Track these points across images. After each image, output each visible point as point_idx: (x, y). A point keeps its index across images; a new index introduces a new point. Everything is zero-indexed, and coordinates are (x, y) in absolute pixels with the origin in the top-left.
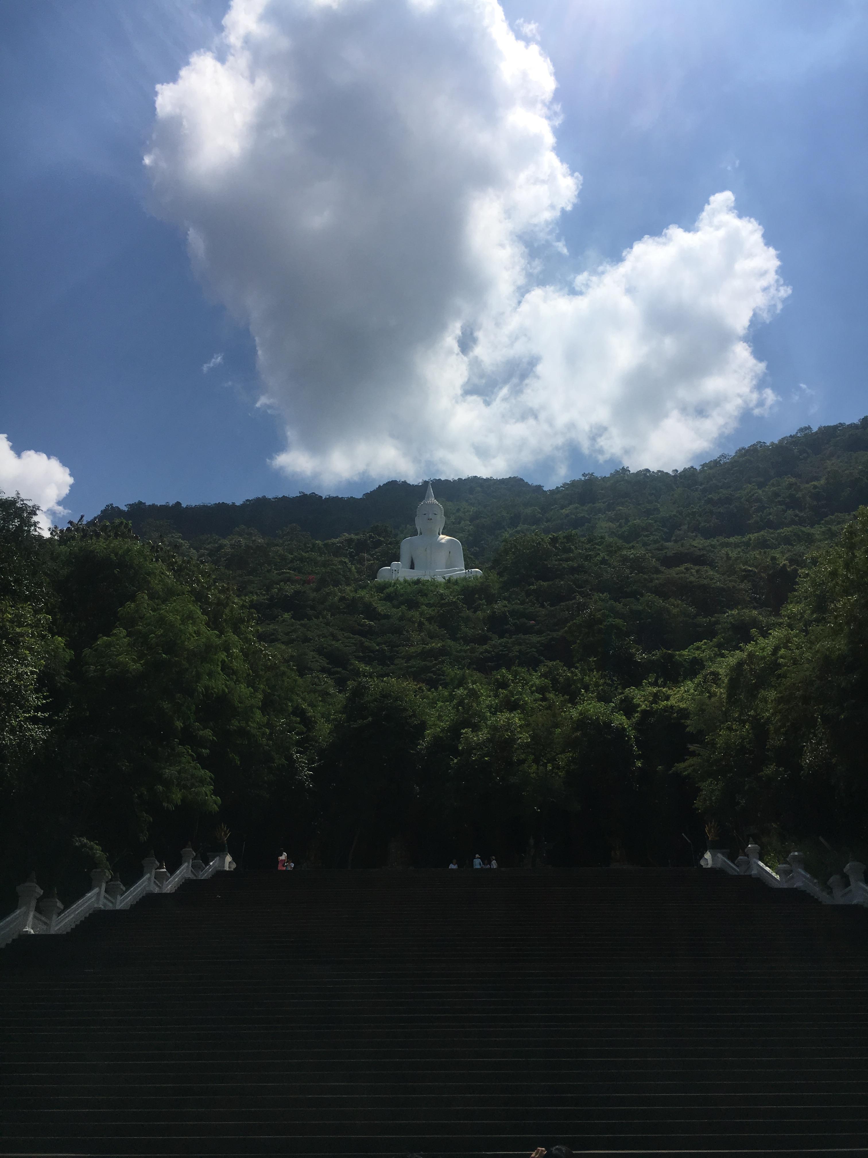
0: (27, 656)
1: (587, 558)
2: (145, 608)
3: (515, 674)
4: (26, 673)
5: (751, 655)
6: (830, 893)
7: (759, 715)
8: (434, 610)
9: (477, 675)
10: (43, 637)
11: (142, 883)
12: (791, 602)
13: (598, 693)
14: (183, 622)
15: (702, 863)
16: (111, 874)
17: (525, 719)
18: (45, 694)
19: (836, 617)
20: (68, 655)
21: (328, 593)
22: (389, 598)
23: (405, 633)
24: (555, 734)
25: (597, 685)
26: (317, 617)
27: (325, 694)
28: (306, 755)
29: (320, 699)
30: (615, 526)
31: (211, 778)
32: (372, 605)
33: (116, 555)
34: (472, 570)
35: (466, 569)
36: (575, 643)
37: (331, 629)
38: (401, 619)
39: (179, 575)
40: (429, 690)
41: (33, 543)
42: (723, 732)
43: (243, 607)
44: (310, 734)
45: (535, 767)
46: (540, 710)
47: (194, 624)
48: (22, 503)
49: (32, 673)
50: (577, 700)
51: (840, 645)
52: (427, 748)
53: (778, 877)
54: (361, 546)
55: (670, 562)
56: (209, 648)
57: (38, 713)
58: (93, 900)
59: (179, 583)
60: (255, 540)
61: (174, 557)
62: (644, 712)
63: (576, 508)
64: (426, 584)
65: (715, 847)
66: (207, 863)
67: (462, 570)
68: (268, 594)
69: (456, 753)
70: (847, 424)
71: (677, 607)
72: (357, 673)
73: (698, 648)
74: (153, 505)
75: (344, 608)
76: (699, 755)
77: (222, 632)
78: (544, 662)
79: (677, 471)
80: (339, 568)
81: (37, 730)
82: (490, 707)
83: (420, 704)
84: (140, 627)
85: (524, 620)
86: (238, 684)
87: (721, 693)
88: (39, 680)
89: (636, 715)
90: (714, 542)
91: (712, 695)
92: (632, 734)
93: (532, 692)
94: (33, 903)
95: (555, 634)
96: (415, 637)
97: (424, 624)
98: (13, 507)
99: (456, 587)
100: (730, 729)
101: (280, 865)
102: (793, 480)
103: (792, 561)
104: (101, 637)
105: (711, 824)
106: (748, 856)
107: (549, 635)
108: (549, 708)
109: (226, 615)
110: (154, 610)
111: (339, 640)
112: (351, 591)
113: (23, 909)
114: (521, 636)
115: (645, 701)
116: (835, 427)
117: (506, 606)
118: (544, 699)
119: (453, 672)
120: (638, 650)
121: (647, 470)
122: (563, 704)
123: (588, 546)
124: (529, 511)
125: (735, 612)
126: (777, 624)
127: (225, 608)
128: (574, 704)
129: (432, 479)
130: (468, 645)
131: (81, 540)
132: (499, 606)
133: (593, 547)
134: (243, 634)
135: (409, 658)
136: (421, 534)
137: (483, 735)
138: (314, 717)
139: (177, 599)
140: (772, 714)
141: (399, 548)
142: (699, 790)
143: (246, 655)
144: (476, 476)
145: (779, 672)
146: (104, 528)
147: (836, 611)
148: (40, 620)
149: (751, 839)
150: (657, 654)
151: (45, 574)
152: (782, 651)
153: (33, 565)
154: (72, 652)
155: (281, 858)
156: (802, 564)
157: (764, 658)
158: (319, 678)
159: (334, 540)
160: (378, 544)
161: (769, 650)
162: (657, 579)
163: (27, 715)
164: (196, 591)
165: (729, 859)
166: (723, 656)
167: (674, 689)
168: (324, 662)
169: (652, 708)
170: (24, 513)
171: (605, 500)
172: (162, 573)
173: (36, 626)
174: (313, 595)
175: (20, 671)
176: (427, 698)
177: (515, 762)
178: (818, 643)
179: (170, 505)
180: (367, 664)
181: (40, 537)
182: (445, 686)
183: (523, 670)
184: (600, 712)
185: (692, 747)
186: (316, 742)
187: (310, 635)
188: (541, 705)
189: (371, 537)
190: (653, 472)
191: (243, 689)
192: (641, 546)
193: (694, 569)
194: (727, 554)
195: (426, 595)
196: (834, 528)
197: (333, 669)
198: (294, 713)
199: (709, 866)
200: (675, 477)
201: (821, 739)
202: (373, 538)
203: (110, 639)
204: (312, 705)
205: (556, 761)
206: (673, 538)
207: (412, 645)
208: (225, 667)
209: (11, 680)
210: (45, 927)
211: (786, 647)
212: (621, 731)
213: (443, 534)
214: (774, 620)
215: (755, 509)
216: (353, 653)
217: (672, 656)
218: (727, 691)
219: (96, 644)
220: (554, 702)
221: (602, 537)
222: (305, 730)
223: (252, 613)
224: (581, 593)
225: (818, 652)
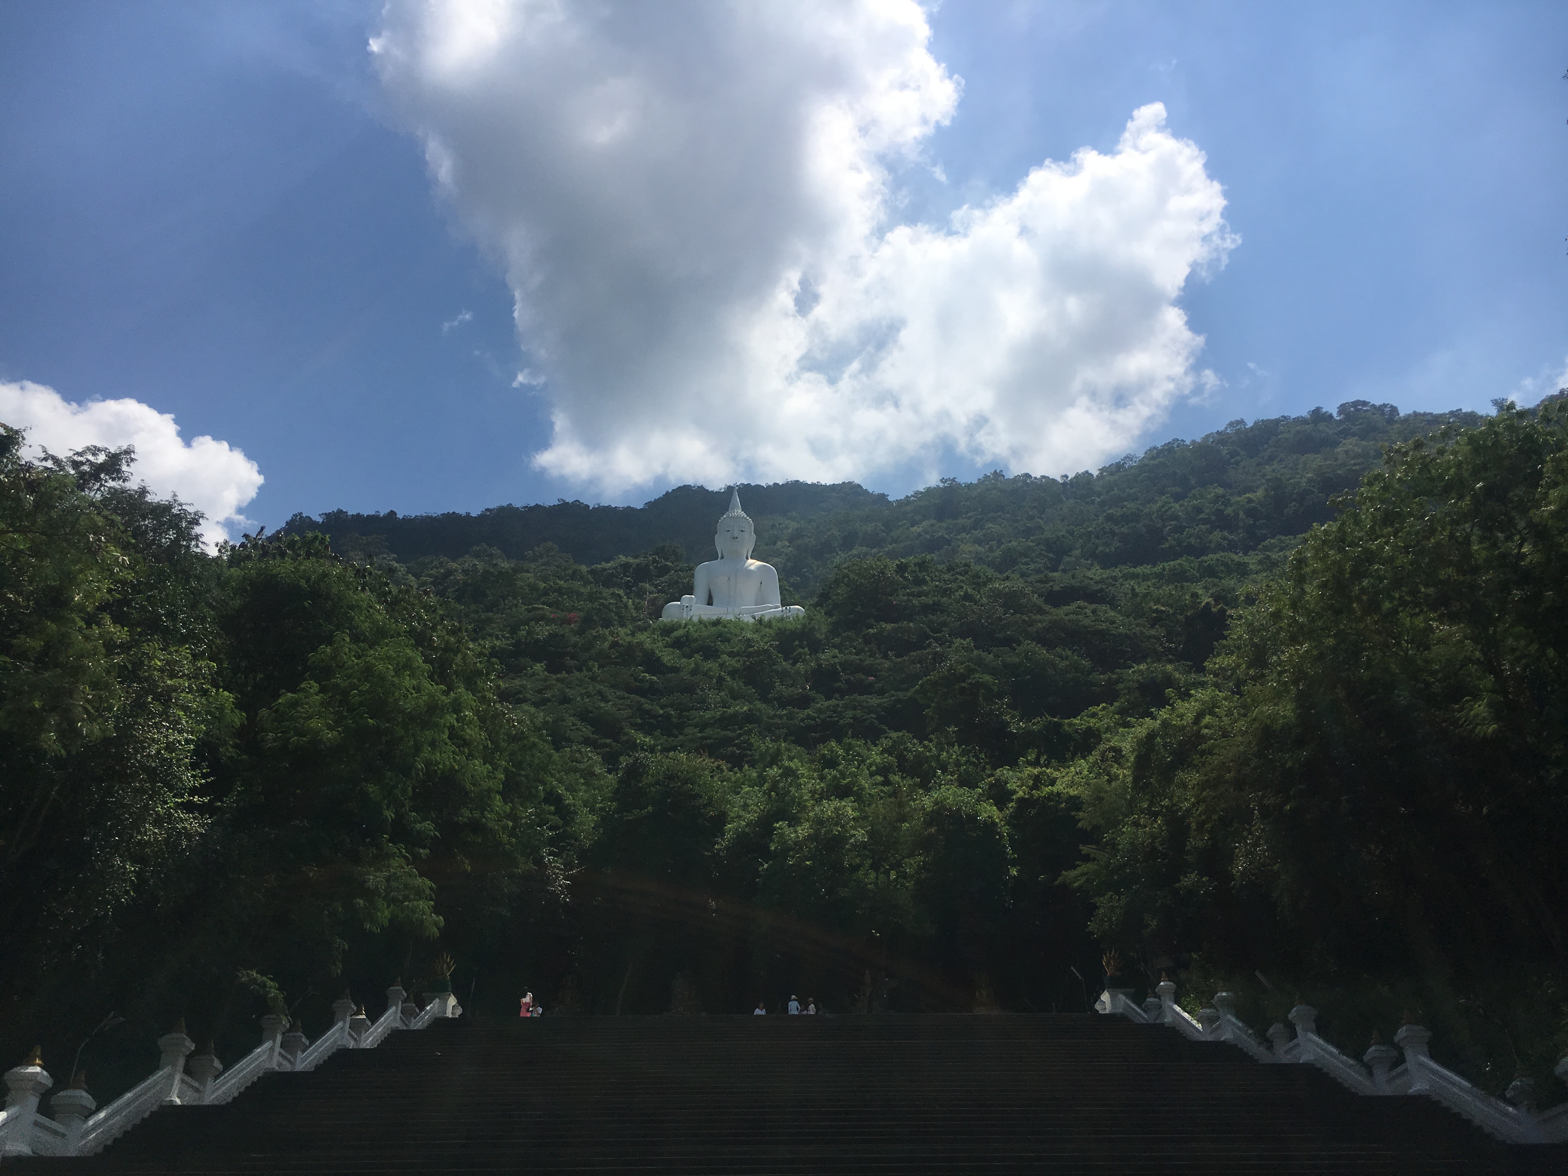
0: (180, 718)
1: (946, 592)
2: (346, 654)
3: (848, 748)
4: (179, 742)
5: (1165, 724)
6: (1270, 1047)
7: (1174, 805)
8: (739, 661)
9: (796, 749)
10: (205, 693)
11: (333, 1035)
12: (1219, 654)
13: (960, 775)
14: (397, 672)
15: (1098, 1006)
16: (290, 1022)
17: (860, 810)
18: (204, 771)
19: (1280, 674)
20: (238, 718)
21: (595, 637)
22: (678, 644)
23: (699, 691)
24: (901, 830)
25: (958, 764)
26: (580, 670)
27: (589, 775)
28: (562, 858)
29: (582, 781)
30: (983, 549)
31: (431, 889)
32: (655, 653)
33: (308, 580)
34: (792, 607)
35: (783, 605)
36: (929, 707)
37: (599, 687)
38: (694, 672)
39: (393, 610)
40: (730, 770)
41: (193, 563)
42: (1127, 828)
43: (481, 654)
44: (568, 828)
45: (873, 875)
46: (881, 798)
47: (412, 676)
48: (180, 508)
49: (188, 741)
50: (931, 784)
51: (1284, 711)
52: (727, 848)
53: (1199, 1026)
54: (641, 573)
55: (1057, 598)
56: (433, 708)
57: (194, 798)
58: (265, 1057)
59: (393, 621)
60: (496, 564)
61: (387, 584)
62: (1021, 800)
63: (932, 525)
64: (729, 625)
65: (1115, 985)
66: (422, 1008)
67: (777, 607)
68: (513, 638)
69: (768, 855)
70: (1292, 417)
71: (1067, 658)
72: (633, 746)
73: (1094, 715)
74: (358, 515)
75: (617, 658)
76: (1094, 859)
77: (450, 688)
78: (886, 732)
79: (1066, 477)
80: (611, 603)
81: (192, 820)
82: (813, 792)
83: (719, 789)
84: (339, 681)
85: (861, 676)
86: (471, 760)
87: (1125, 776)
88: (195, 752)
89: (1010, 805)
90: (1116, 572)
91: (1112, 779)
92: (1005, 830)
93: (872, 775)
94: (181, 1062)
95: (901, 695)
96: (713, 697)
97: (724, 679)
98: (167, 514)
99: (767, 630)
100: (1136, 824)
101: (523, 1010)
102: (1220, 491)
103: (1217, 598)
104: (284, 693)
105: (1110, 953)
106: (1159, 997)
107: (893, 696)
108: (894, 794)
109: (456, 664)
110: (358, 657)
111: (610, 701)
112: (627, 635)
113: (166, 1070)
114: (856, 696)
115: (1022, 786)
116: (1277, 422)
117: (836, 657)
118: (886, 782)
119: (767, 745)
120: (1013, 717)
121: (1027, 476)
122: (913, 788)
123: (947, 577)
124: (869, 528)
125: (1143, 667)
126: (1199, 683)
127: (456, 655)
128: (928, 790)
129: (738, 484)
130: (784, 708)
131: (260, 560)
132: (827, 656)
133: (954, 577)
134: (479, 692)
135: (703, 726)
136: (722, 558)
137: (803, 831)
138: (574, 806)
139: (390, 642)
140: (1193, 805)
141: (693, 576)
142: (1095, 907)
143: (482, 720)
144: (798, 481)
145: (1204, 746)
146: (291, 545)
147: (1279, 665)
148: (200, 669)
149: (1164, 974)
150: (1037, 724)
151: (210, 605)
152: (1207, 719)
153: (192, 593)
154: (244, 714)
155: (524, 1000)
156: (1233, 602)
157: (1183, 728)
158: (580, 752)
159: (604, 565)
160: (664, 570)
161: (1190, 717)
162: (1040, 621)
163: (179, 800)
164: (416, 632)
165: (1134, 1002)
166: (1127, 725)
167: (1062, 770)
168: (587, 731)
169: (1032, 796)
170: (181, 522)
171: (969, 514)
172: (371, 607)
173: (193, 677)
174: (574, 639)
175: (171, 739)
176: (728, 780)
177: (847, 868)
178: (1256, 708)
179: (382, 515)
180: (648, 733)
181: (204, 555)
182: (753, 765)
183: (859, 743)
184: (963, 801)
185: (1085, 849)
186: (576, 840)
187: (570, 693)
188: (882, 791)
189: (654, 561)
190: (1036, 478)
191: (479, 767)
192: (1018, 576)
193: (1089, 608)
194: (1133, 589)
195: (728, 640)
196: (1274, 556)
197: (599, 741)
198: (546, 801)
199: (1107, 1012)
200: (1064, 484)
201: (1259, 838)
202: (657, 562)
203: (297, 696)
204: (571, 789)
205: (903, 867)
206: (1061, 567)
207: (708, 709)
208: (454, 735)
209: (158, 752)
210: (196, 1095)
211: (1212, 714)
212: (990, 826)
213: (751, 558)
214: (1195, 679)
215: (1170, 529)
216: (628, 718)
217: (1059, 726)
218: (1133, 773)
219: (277, 703)
220: (899, 786)
221: (966, 565)
222: (561, 823)
223: (493, 664)
224: (937, 640)
225: (1255, 720)
